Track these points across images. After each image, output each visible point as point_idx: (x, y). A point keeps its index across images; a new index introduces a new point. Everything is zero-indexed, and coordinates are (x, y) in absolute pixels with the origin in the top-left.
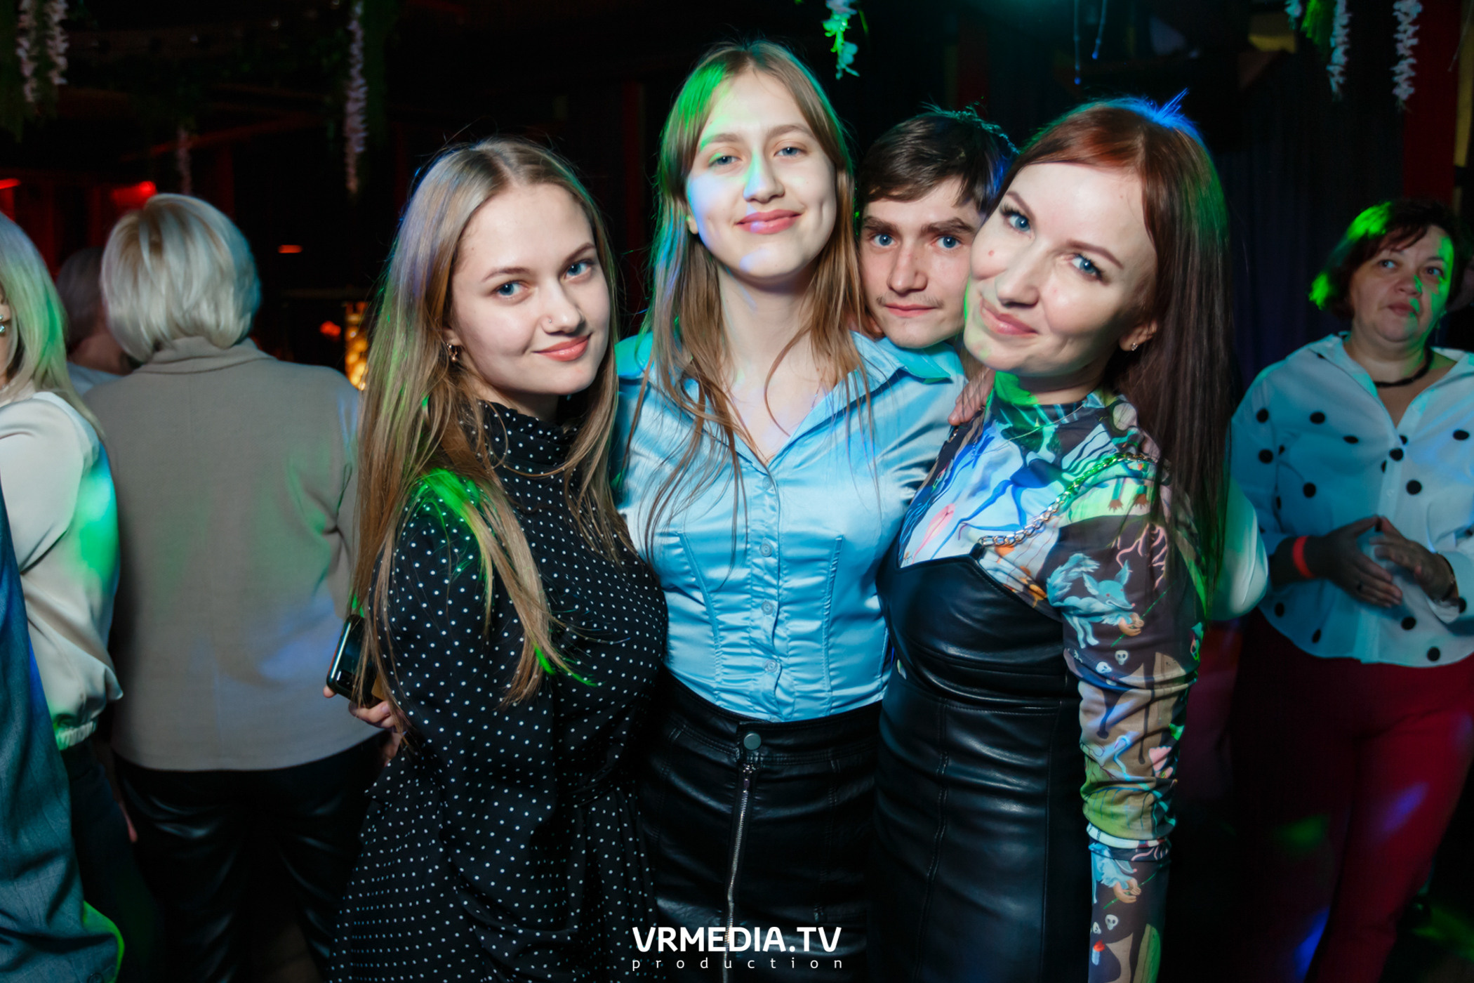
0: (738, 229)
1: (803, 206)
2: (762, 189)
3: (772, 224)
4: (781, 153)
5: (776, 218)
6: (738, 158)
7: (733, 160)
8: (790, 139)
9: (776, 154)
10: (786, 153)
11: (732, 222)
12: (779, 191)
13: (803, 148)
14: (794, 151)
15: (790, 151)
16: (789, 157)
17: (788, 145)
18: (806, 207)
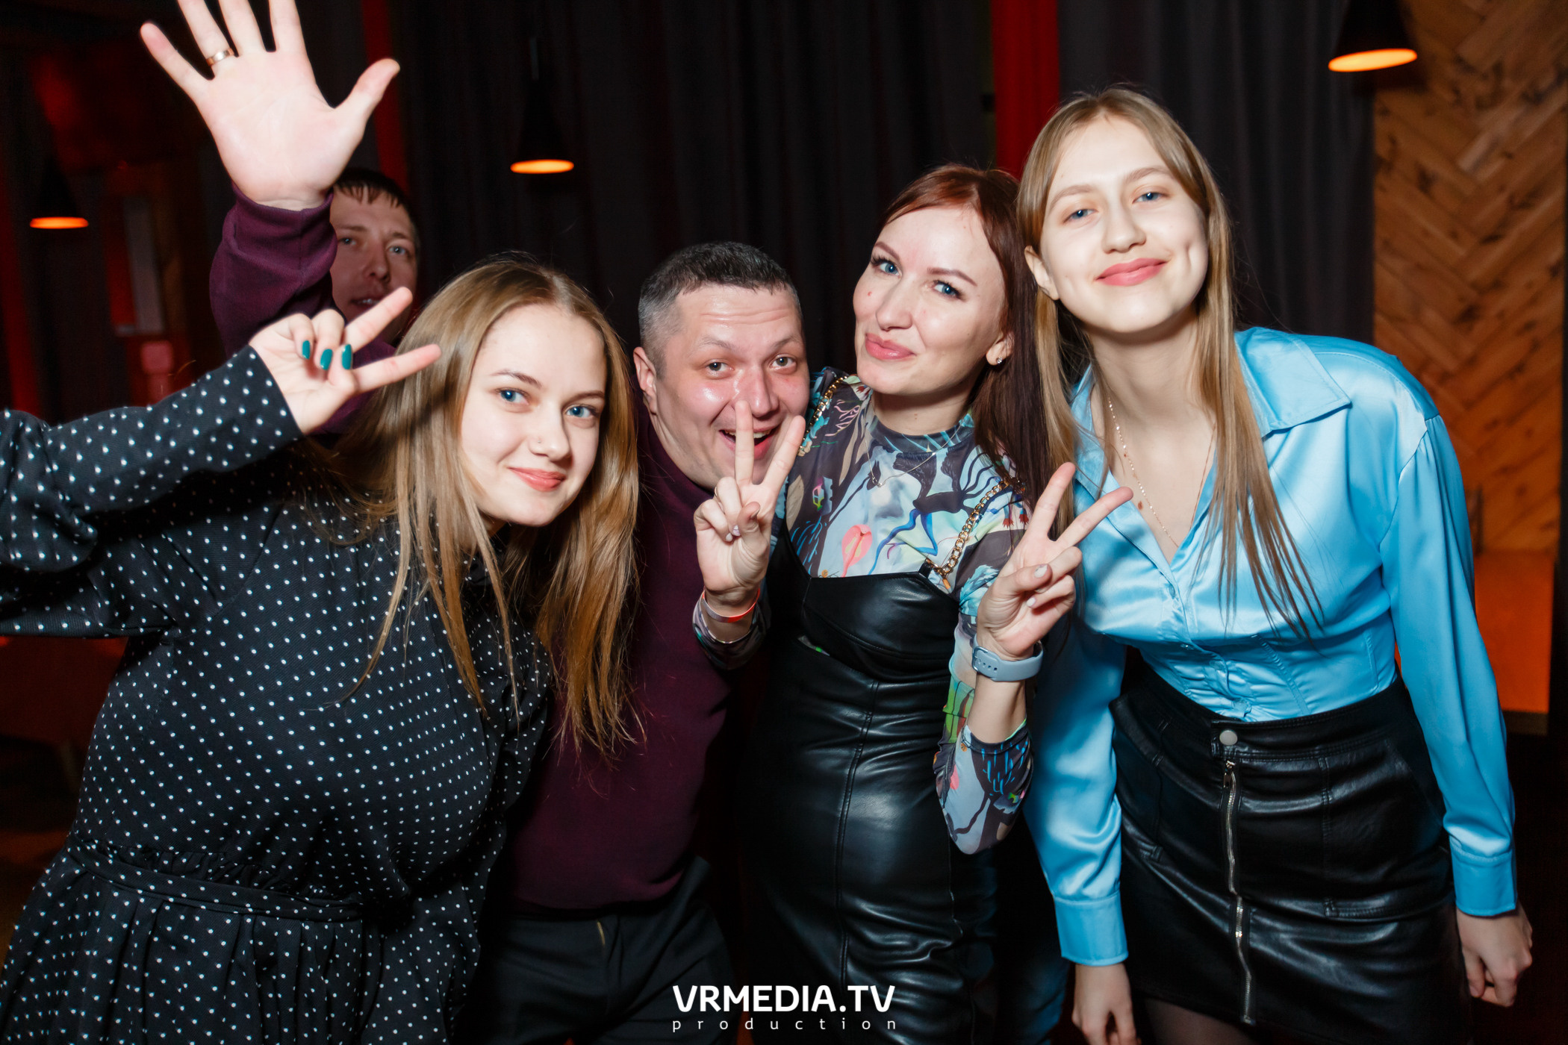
0: (1099, 284)
1: (1168, 253)
2: (1121, 238)
3: (1135, 274)
4: (1141, 200)
5: (1138, 268)
6: (1094, 210)
7: (1089, 213)
8: (1150, 183)
9: (1134, 201)
10: (1145, 199)
11: (1091, 278)
12: (1139, 239)
13: (1164, 192)
14: (1155, 196)
15: (1151, 196)
16: (1150, 203)
17: (1148, 191)
18: (1172, 254)
